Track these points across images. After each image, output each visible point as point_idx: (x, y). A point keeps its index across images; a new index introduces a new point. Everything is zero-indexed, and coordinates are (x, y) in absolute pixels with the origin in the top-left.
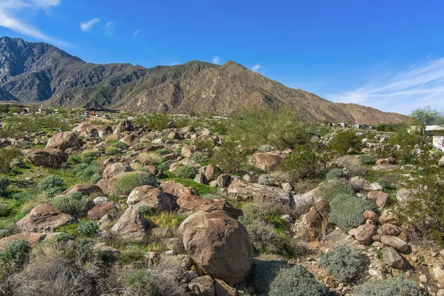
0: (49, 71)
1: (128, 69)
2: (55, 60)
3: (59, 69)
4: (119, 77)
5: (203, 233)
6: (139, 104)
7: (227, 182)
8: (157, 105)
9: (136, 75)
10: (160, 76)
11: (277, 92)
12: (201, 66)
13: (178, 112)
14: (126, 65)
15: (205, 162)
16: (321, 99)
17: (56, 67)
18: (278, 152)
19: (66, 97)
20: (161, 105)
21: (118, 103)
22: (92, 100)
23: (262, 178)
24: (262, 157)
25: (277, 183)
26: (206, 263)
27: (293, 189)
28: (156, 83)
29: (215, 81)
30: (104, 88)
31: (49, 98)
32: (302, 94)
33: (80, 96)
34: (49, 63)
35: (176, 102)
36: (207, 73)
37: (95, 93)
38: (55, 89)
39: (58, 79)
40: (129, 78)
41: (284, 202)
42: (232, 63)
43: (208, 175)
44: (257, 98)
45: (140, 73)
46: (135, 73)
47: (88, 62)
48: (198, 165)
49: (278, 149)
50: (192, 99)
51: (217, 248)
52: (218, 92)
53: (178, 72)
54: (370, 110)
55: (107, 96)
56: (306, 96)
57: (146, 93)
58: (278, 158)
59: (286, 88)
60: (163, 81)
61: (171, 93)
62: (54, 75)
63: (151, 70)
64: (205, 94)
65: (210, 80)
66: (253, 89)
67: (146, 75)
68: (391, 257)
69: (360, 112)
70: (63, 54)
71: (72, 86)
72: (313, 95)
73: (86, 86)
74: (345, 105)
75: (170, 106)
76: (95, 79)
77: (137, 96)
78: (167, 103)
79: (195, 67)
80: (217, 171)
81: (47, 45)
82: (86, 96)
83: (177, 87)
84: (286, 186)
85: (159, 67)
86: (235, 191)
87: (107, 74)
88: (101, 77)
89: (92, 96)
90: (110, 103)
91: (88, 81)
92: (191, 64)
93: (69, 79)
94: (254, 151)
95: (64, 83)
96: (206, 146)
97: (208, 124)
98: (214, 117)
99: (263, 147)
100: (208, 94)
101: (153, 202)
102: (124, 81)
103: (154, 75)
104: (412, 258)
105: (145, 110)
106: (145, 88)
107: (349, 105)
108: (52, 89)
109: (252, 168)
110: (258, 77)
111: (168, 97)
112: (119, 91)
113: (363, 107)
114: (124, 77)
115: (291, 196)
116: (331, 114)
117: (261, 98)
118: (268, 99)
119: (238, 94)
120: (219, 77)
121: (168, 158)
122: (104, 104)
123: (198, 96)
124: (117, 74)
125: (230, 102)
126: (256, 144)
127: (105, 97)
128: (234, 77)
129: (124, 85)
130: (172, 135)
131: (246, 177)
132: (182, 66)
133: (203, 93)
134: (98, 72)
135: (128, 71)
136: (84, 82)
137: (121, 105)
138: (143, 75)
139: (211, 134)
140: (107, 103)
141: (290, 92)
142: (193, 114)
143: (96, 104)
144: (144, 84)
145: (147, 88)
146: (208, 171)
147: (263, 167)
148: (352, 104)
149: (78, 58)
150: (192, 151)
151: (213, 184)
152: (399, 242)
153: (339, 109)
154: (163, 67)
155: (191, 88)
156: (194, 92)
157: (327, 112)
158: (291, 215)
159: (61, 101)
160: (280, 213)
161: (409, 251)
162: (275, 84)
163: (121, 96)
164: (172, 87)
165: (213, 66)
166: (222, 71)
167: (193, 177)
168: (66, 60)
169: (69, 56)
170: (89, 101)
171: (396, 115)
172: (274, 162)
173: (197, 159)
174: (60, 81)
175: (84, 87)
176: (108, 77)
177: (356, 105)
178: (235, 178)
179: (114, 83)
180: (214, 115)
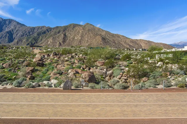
0: (13, 30)
1: (45, 28)
2: (15, 26)
3: (17, 29)
4: (41, 32)
5: (87, 75)
6: (49, 43)
7: (89, 69)
8: (56, 43)
9: (48, 31)
10: (58, 31)
11: (107, 35)
12: (75, 26)
13: (65, 46)
14: (43, 27)
15: (83, 64)
16: (127, 38)
17: (15, 29)
18: (104, 61)
19: (20, 41)
20: (58, 43)
21: (40, 43)
22: (30, 42)
23: (99, 68)
24: (99, 63)
25: (103, 69)
26: (88, 80)
27: (107, 70)
28: (56, 34)
29: (81, 32)
30: (34, 37)
31: (12, 42)
32: (118, 36)
33: (25, 40)
34: (12, 27)
35: (64, 41)
36: (77, 29)
37: (31, 39)
38: (15, 38)
39: (16, 34)
40: (45, 32)
41: (104, 73)
42: (88, 24)
43: (84, 67)
44: (99, 38)
45: (49, 30)
46: (47, 30)
47: (28, 26)
48: (81, 65)
49: (104, 60)
50: (71, 40)
51: (89, 77)
52: (82, 36)
53: (65, 28)
54: (149, 42)
55: (36, 40)
56: (120, 37)
57: (52, 38)
58: (104, 63)
59: (111, 34)
60: (59, 33)
61: (62, 37)
62: (14, 32)
63: (54, 28)
64: (77, 37)
65: (79, 32)
66: (97, 35)
67: (52, 31)
68: (123, 80)
69: (144, 43)
70: (18, 23)
71: (22, 36)
72: (123, 36)
73: (27, 36)
74: (137, 40)
75: (62, 43)
76: (31, 33)
77: (48, 40)
78: (61, 42)
79: (72, 26)
80: (86, 66)
81: (12, 20)
82: (27, 40)
83: (65, 35)
84: (105, 70)
85: (57, 27)
86: (92, 71)
87: (35, 31)
88: (33, 32)
89: (30, 40)
90: (37, 43)
91: (28, 34)
92: (70, 25)
93: (20, 33)
94: (97, 61)
95: (18, 35)
96: (82, 60)
97: (79, 51)
98: (81, 48)
99: (100, 60)
100: (78, 37)
101: (75, 72)
102: (43, 33)
103: (55, 30)
104: (128, 81)
105: (52, 45)
106: (51, 36)
107: (139, 40)
108: (14, 38)
109: (96, 66)
110: (99, 29)
111: (61, 39)
112: (41, 38)
113: (146, 41)
114: (42, 32)
115: (106, 72)
116: (131, 44)
117: (100, 39)
118: (104, 39)
119: (91, 37)
120: (82, 30)
121: (72, 63)
122: (34, 43)
123: (73, 38)
124: (40, 30)
125: (87, 41)
126: (97, 59)
127: (35, 40)
128: (89, 30)
129: (42, 35)
130: (70, 56)
131: (94, 68)
132: (67, 26)
133: (76, 37)
134: (32, 30)
135: (45, 29)
136: (27, 34)
137: (41, 43)
138: (50, 31)
139: (82, 56)
140: (36, 43)
141: (113, 35)
142: (72, 47)
143: (31, 43)
144: (51, 34)
145: (52, 36)
146: (84, 66)
147: (99, 65)
148: (141, 39)
149: (24, 25)
150: (78, 61)
151: (85, 70)
152: (126, 78)
153: (135, 42)
154: (59, 27)
155: (70, 35)
156: (72, 37)
157: (130, 43)
158: (106, 76)
159: (18, 43)
160: (102, 75)
161: (127, 80)
162: (107, 32)
163: (41, 40)
164: (62, 35)
165: (80, 25)
166: (84, 27)
167: (80, 68)
168: (19, 26)
169: (20, 24)
170: (28, 42)
171: (161, 44)
172: (102, 64)
173: (80, 64)
174: (17, 34)
175: (26, 37)
176: (36, 32)
177: (143, 40)
178: (92, 68)
179: (39, 34)
180: (80, 47)
